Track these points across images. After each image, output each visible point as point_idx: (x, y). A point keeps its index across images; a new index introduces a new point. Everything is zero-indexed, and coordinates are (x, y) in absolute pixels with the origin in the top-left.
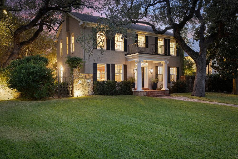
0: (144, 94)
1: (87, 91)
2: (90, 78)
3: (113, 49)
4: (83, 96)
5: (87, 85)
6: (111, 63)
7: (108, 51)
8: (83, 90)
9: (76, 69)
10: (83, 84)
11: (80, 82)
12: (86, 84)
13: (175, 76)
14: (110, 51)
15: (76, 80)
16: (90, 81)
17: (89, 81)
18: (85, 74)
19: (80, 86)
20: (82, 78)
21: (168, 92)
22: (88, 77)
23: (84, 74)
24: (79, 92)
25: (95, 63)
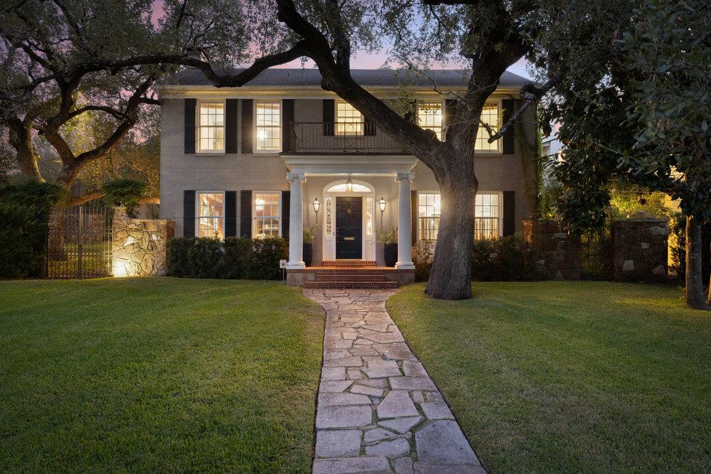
0: (305, 279)
1: (150, 265)
2: (159, 231)
3: (248, 149)
4: (137, 275)
5: (150, 248)
6: (238, 189)
7: (232, 156)
8: (139, 261)
9: (119, 208)
10: (137, 246)
11: (130, 240)
12: (145, 246)
13: (499, 222)
14: (237, 155)
15: (119, 235)
16: (159, 238)
17: (154, 237)
18: (146, 221)
19: (130, 250)
20: (137, 230)
21: (412, 276)
22: (152, 228)
23: (142, 221)
24: (128, 266)
25: (189, 191)
